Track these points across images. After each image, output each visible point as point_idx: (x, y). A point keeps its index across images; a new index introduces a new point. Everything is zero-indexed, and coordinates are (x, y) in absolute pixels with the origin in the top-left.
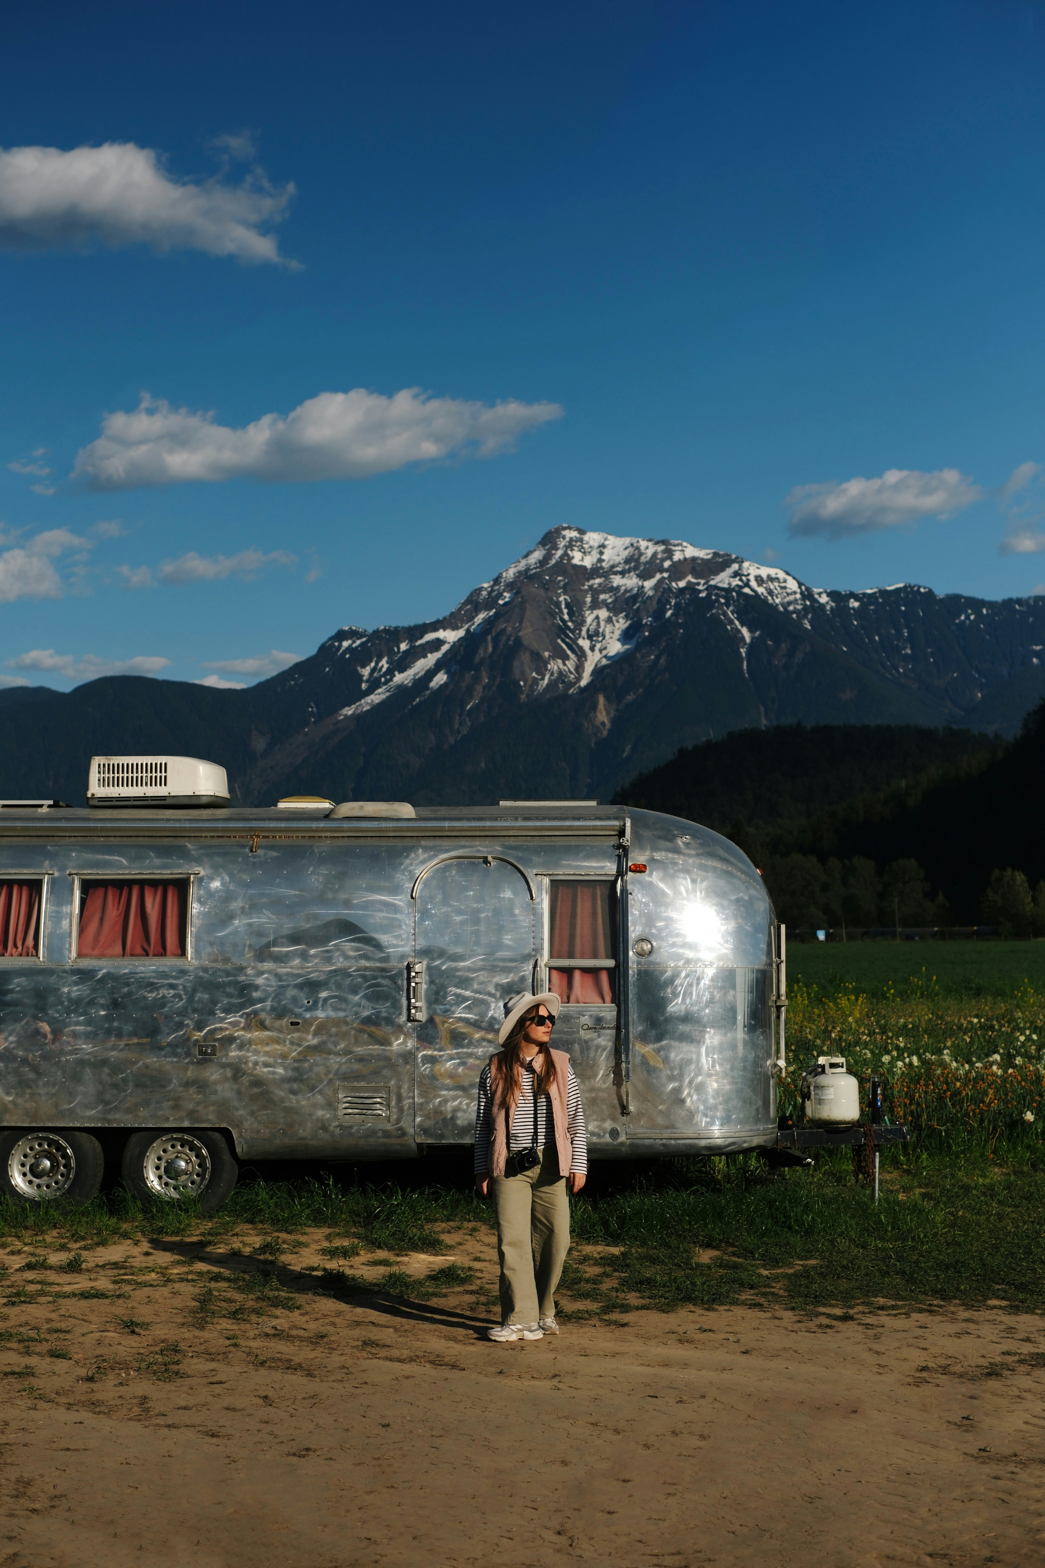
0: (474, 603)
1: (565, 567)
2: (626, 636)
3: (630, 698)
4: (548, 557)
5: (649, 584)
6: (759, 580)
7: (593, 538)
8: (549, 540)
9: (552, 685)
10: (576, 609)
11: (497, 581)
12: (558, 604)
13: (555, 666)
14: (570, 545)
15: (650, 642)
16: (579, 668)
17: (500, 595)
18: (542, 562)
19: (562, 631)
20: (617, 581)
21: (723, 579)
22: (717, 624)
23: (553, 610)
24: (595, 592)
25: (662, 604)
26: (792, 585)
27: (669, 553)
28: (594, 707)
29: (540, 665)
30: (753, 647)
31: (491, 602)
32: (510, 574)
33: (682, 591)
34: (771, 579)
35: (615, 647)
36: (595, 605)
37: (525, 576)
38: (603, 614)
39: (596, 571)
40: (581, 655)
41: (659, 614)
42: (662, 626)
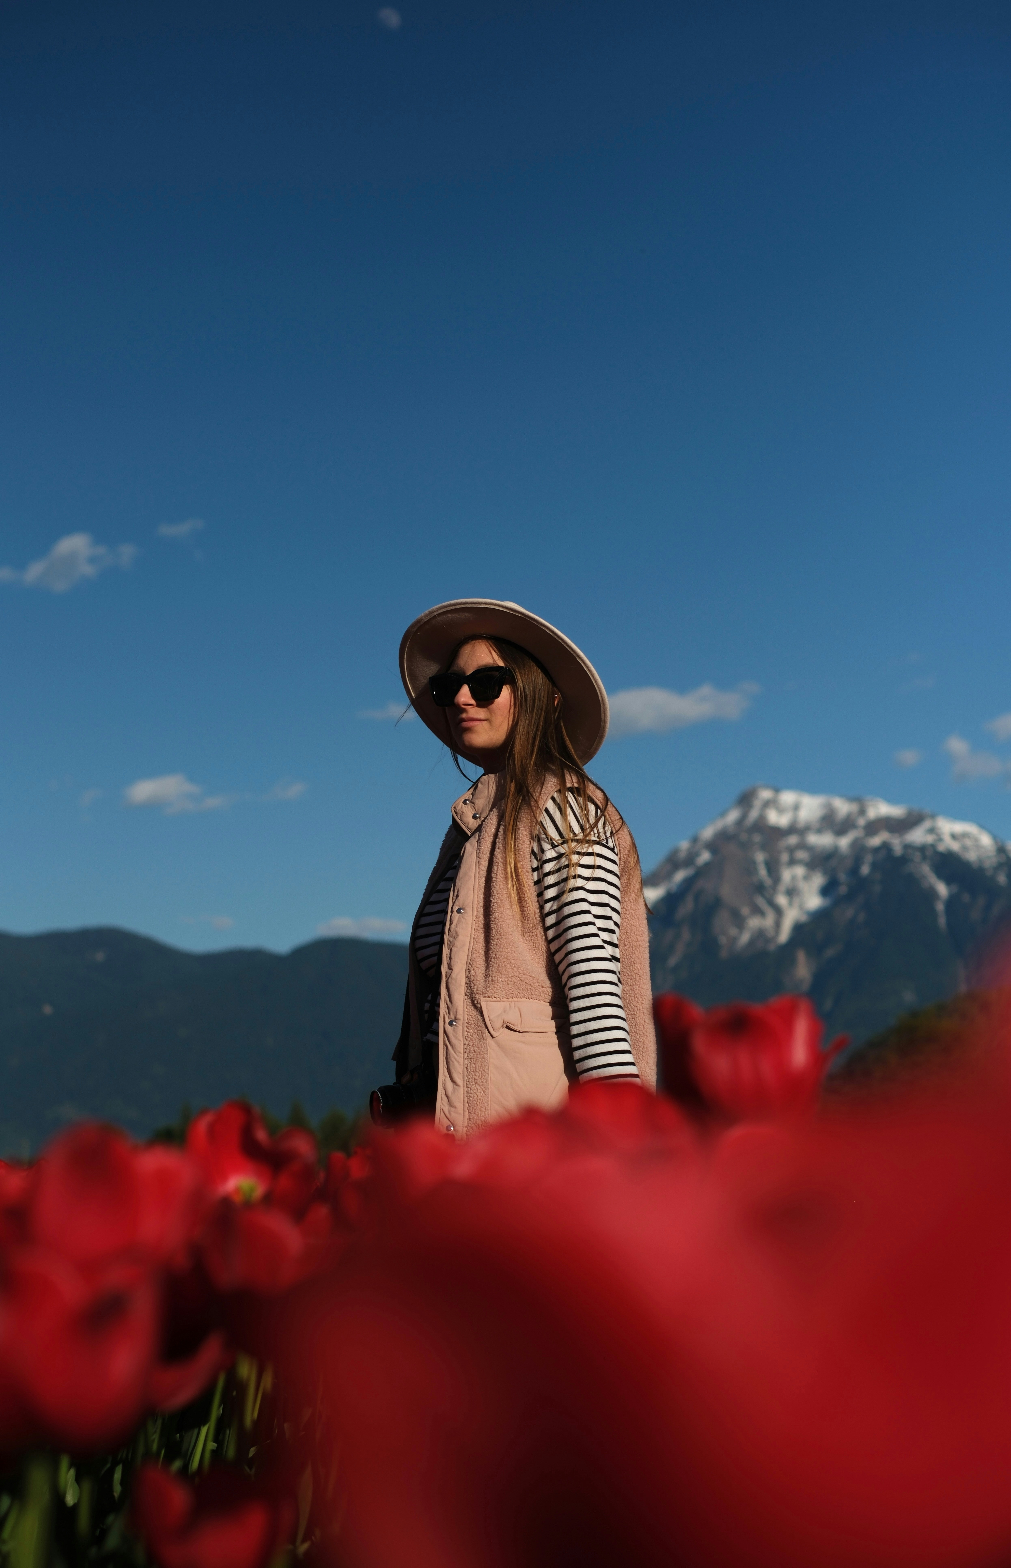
0: (673, 862)
1: (761, 826)
2: (825, 891)
3: (830, 952)
4: (744, 817)
5: (844, 842)
6: (954, 837)
7: (788, 797)
8: (745, 800)
9: (752, 942)
10: (773, 867)
11: (695, 840)
12: (754, 863)
13: (754, 923)
14: (767, 804)
15: (849, 897)
16: (778, 925)
17: (697, 854)
18: (740, 822)
19: (760, 888)
20: (813, 839)
21: (918, 836)
22: (913, 881)
23: (750, 868)
24: (791, 850)
25: (857, 860)
26: (986, 840)
27: (862, 812)
28: (793, 962)
29: (739, 921)
30: (951, 903)
31: (690, 860)
32: (708, 833)
33: (876, 850)
34: (965, 835)
35: (814, 901)
36: (792, 862)
37: (724, 837)
38: (800, 871)
39: (792, 829)
40: (779, 912)
41: (854, 871)
42: (859, 885)
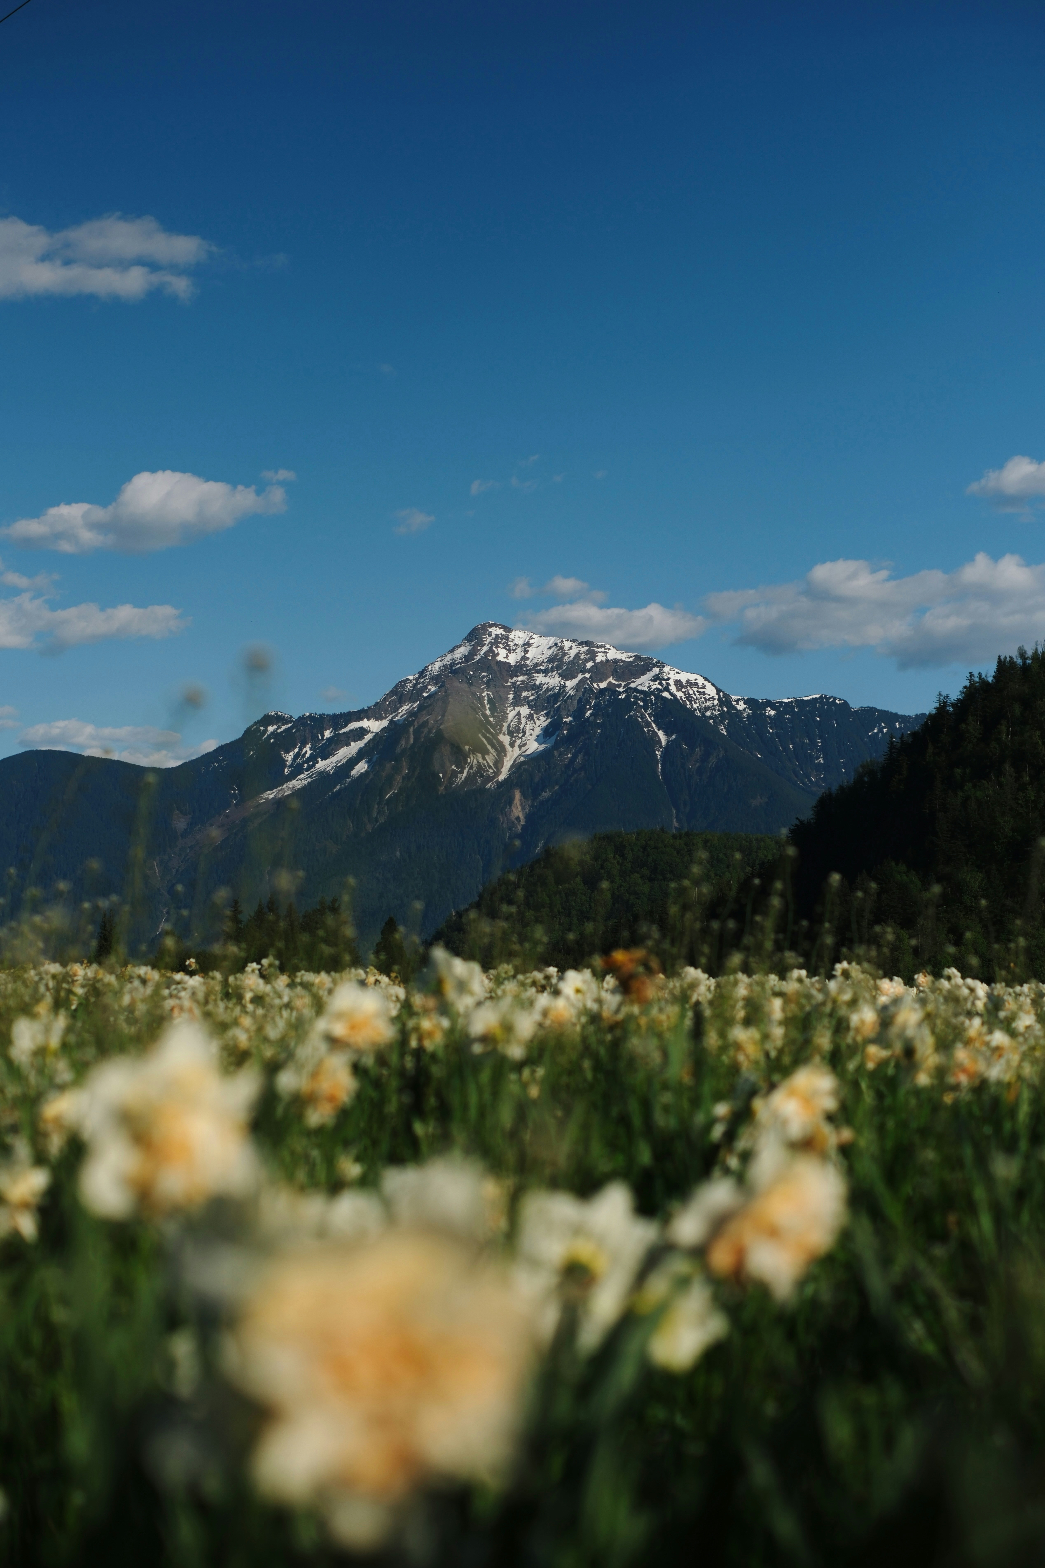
0: (398, 694)
1: (489, 664)
2: (545, 735)
3: (546, 794)
4: (473, 652)
5: (570, 684)
6: (679, 684)
7: (518, 636)
8: (475, 636)
9: (470, 778)
10: (498, 705)
11: (422, 674)
12: (480, 699)
13: (474, 760)
14: (496, 642)
15: (568, 740)
16: (498, 764)
17: (424, 688)
18: (467, 658)
19: (483, 725)
20: (540, 679)
21: (643, 682)
22: (634, 726)
23: (475, 705)
24: (517, 689)
25: (582, 705)
26: (711, 691)
27: (592, 655)
28: (510, 802)
29: (460, 758)
30: (668, 752)
31: (414, 695)
32: (435, 667)
33: (602, 691)
34: (689, 683)
35: (534, 745)
36: (517, 702)
37: (450, 670)
38: (525, 711)
39: (520, 668)
40: (501, 751)
41: (579, 713)
42: (581, 726)
